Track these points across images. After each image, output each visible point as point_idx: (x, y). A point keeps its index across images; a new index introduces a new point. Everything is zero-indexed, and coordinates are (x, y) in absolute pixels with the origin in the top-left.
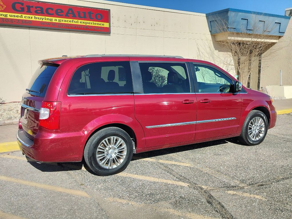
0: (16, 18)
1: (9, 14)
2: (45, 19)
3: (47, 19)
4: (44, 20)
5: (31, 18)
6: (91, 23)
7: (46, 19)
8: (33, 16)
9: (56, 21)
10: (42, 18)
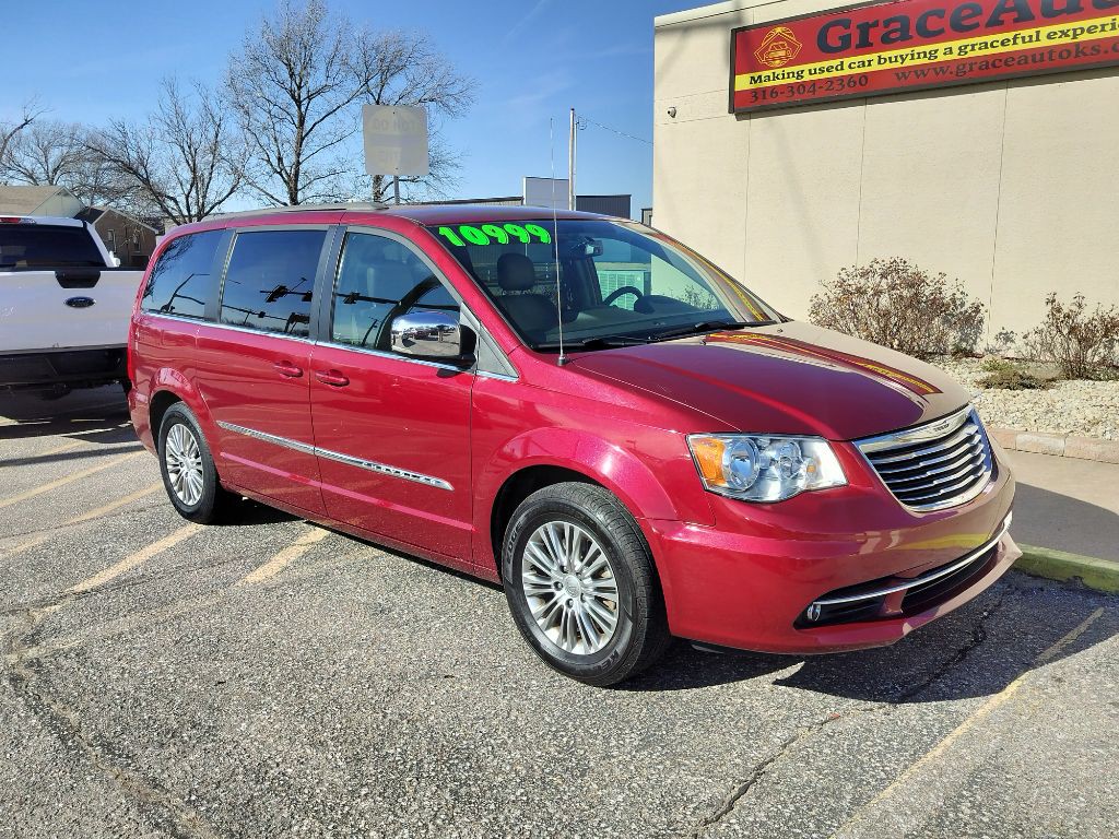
0: (826, 75)
1: (806, 67)
2: (912, 55)
3: (919, 54)
4: (908, 62)
5: (867, 64)
6: (1103, 26)
7: (916, 56)
8: (874, 56)
9: (951, 52)
10: (901, 56)
